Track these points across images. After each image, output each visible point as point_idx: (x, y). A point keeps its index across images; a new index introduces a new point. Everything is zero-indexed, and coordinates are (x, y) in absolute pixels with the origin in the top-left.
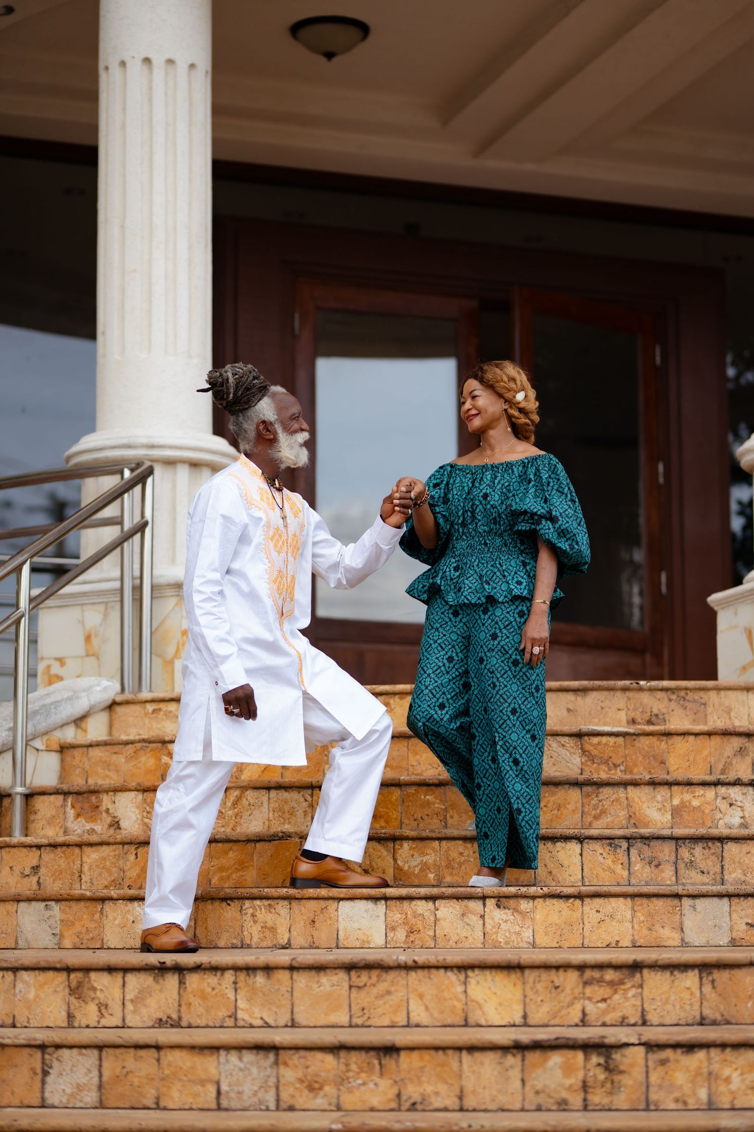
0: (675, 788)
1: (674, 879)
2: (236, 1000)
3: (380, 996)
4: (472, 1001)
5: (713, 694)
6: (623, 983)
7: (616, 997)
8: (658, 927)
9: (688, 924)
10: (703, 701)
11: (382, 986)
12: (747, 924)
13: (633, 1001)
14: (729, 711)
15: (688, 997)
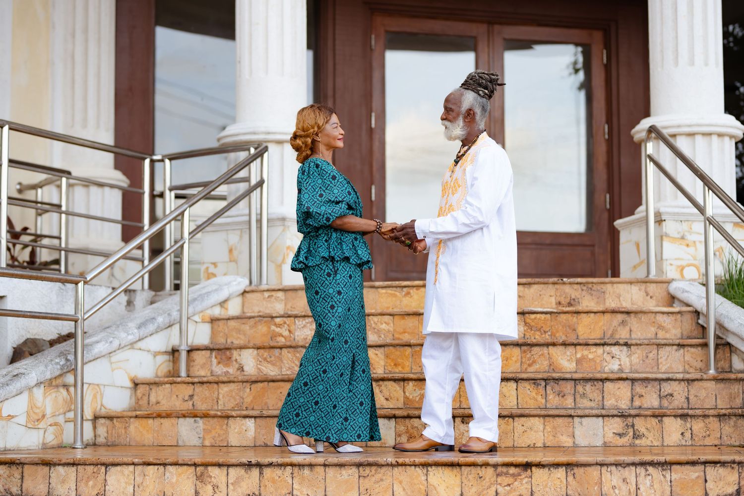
0: (578, 347)
1: (573, 404)
2: (293, 484)
3: (376, 482)
4: (431, 485)
5: (609, 286)
6: (520, 475)
7: (516, 483)
8: (559, 435)
9: (577, 433)
10: (603, 290)
11: (378, 476)
12: (614, 433)
13: (526, 486)
14: (619, 296)
15: (559, 483)
